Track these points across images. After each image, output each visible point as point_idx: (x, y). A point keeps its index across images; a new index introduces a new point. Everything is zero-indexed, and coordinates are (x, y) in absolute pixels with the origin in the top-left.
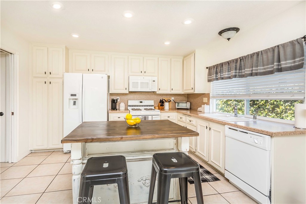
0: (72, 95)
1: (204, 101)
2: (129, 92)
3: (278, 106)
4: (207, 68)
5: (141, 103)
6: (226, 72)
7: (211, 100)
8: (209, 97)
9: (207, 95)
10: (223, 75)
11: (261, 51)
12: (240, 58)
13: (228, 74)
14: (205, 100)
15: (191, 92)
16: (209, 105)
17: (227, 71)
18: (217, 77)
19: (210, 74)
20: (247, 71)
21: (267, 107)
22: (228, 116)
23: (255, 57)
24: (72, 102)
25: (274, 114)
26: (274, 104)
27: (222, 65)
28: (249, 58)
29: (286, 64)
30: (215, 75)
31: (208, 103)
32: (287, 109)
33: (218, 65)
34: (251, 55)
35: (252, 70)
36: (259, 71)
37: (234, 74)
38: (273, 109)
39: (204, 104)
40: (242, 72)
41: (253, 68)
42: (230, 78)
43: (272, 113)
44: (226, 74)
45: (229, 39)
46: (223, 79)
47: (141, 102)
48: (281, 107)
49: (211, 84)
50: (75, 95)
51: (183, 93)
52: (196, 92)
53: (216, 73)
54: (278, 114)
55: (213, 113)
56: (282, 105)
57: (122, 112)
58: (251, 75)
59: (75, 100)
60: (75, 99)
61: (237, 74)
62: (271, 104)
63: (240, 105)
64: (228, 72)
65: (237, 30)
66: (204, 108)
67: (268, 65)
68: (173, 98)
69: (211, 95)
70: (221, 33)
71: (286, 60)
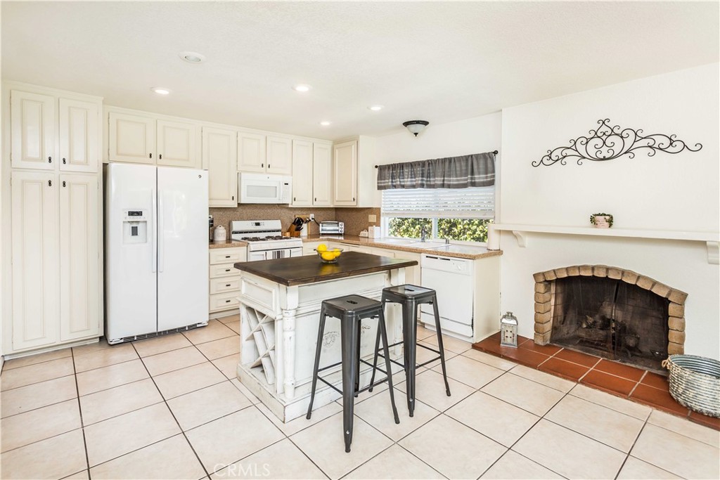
0: (131, 214)
1: (370, 221)
2: (239, 204)
3: (454, 225)
4: (376, 167)
5: (257, 227)
6: (408, 178)
7: (382, 219)
8: (380, 213)
9: (377, 211)
10: (404, 182)
11: (454, 158)
12: (428, 161)
13: (411, 181)
14: (372, 218)
15: (352, 204)
16: (380, 226)
17: (410, 176)
18: (394, 184)
19: (380, 177)
20: (437, 180)
21: (442, 227)
22: (411, 241)
23: (447, 164)
24: (129, 228)
25: (451, 237)
26: (450, 222)
27: (402, 166)
28: (440, 164)
29: (479, 178)
30: (390, 180)
31: (378, 224)
32: (465, 229)
33: (395, 165)
34: (442, 159)
35: (444, 181)
36: (451, 183)
37: (420, 182)
38: (450, 229)
39: (372, 224)
40: (430, 181)
41: (445, 178)
42: (414, 186)
43: (448, 235)
44: (408, 181)
45: (416, 134)
46: (403, 186)
47: (258, 224)
48: (459, 226)
49: (383, 193)
50: (139, 214)
51: (332, 206)
52: (360, 206)
53: (393, 177)
54: (456, 236)
55: (385, 238)
56: (460, 224)
57: (222, 247)
58: (443, 186)
59: (135, 225)
60: (136, 222)
61: (424, 182)
62: (447, 223)
63: (406, 224)
64: (411, 178)
65: (426, 123)
66: (372, 231)
67: (461, 176)
68: (312, 216)
69: (382, 211)
70: (406, 124)
71: (479, 174)
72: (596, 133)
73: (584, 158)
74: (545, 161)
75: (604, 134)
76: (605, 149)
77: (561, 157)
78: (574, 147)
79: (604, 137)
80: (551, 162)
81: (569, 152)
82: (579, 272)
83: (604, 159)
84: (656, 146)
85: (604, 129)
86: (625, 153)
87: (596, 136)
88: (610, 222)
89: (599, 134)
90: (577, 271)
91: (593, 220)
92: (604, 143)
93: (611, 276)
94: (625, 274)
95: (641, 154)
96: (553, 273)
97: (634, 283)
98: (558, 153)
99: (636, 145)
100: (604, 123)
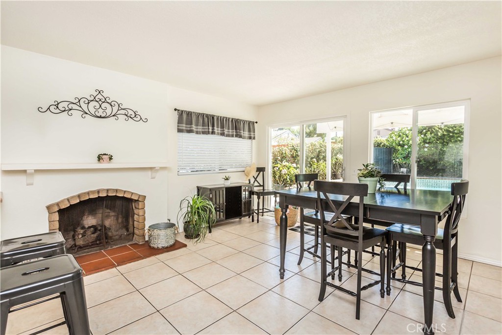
72: (95, 98)
73: (87, 114)
74: (52, 108)
75: (100, 100)
76: (100, 110)
77: (67, 109)
78: (78, 104)
79: (100, 102)
80: (58, 111)
81: (74, 107)
82: (89, 196)
83: (100, 117)
84: (129, 115)
85: (100, 96)
86: (113, 116)
87: (94, 100)
88: (111, 159)
89: (96, 99)
90: (87, 196)
91: (99, 158)
92: (100, 106)
93: (110, 194)
94: (118, 191)
95: (122, 118)
96: (67, 202)
97: (122, 196)
98: (65, 104)
99: (119, 112)
100: (100, 92)
